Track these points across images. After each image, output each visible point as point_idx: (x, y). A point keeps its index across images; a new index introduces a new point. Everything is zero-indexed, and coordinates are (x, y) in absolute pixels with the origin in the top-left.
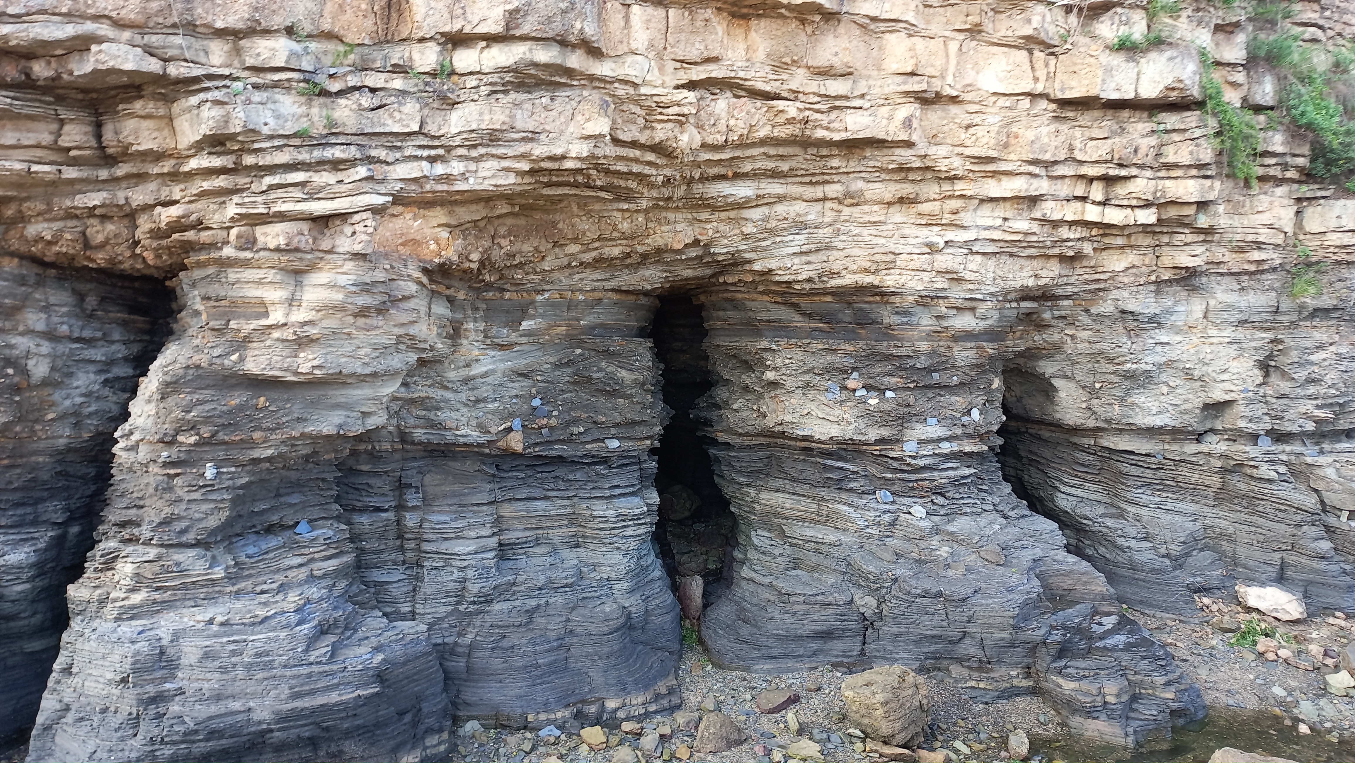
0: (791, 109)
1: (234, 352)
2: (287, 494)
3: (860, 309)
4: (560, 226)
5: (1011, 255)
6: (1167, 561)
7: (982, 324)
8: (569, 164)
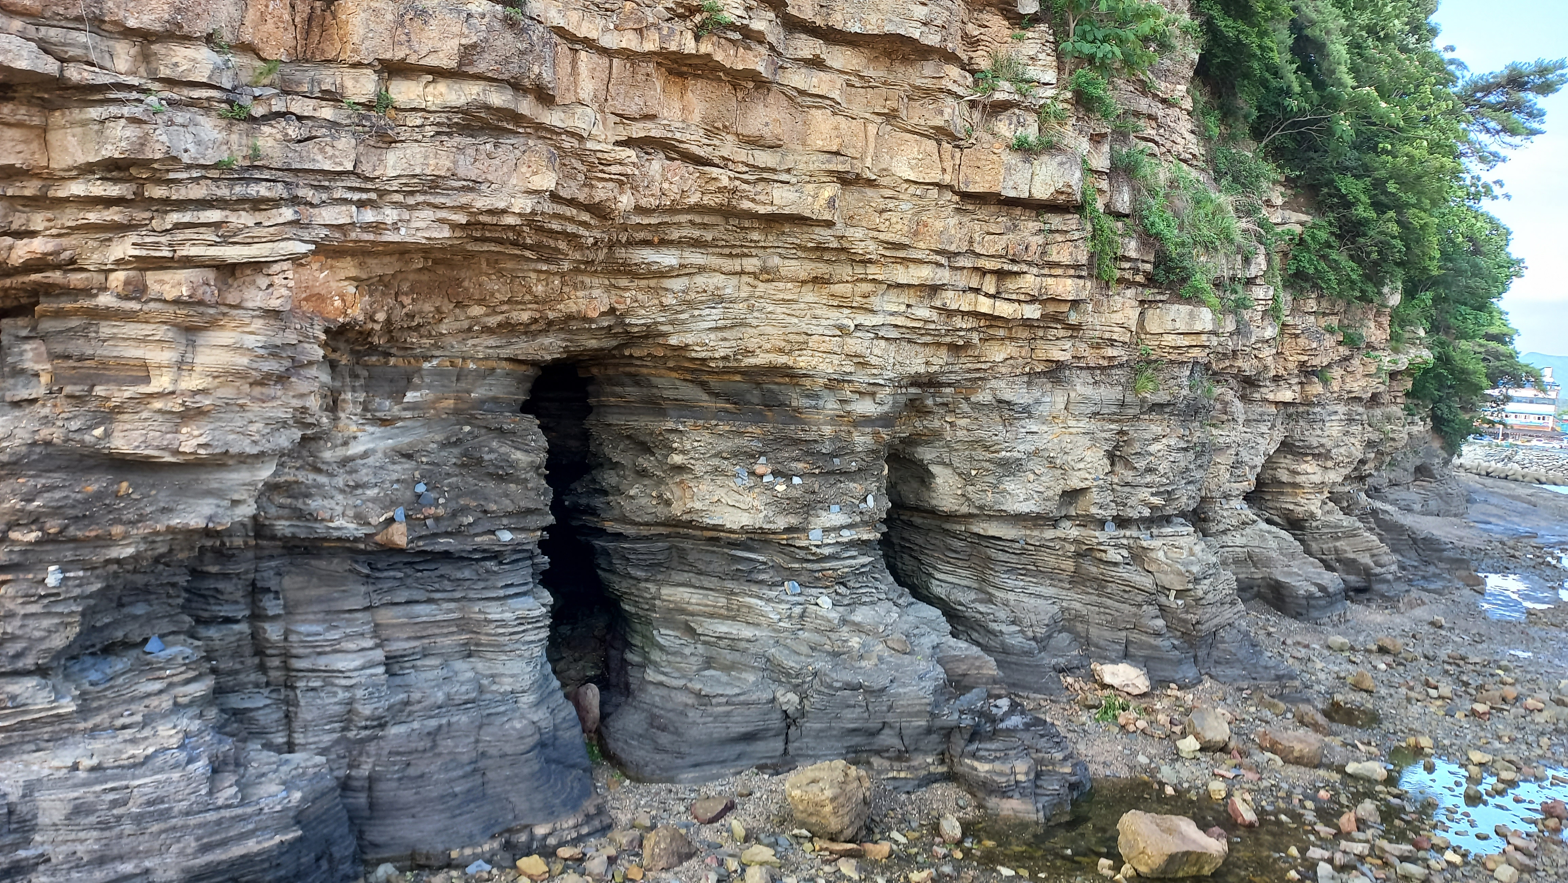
0: (724, 178)
1: (97, 426)
2: (131, 604)
3: (769, 390)
4: (466, 284)
5: (910, 341)
6: (1033, 643)
7: (880, 410)
8: (510, 220)
